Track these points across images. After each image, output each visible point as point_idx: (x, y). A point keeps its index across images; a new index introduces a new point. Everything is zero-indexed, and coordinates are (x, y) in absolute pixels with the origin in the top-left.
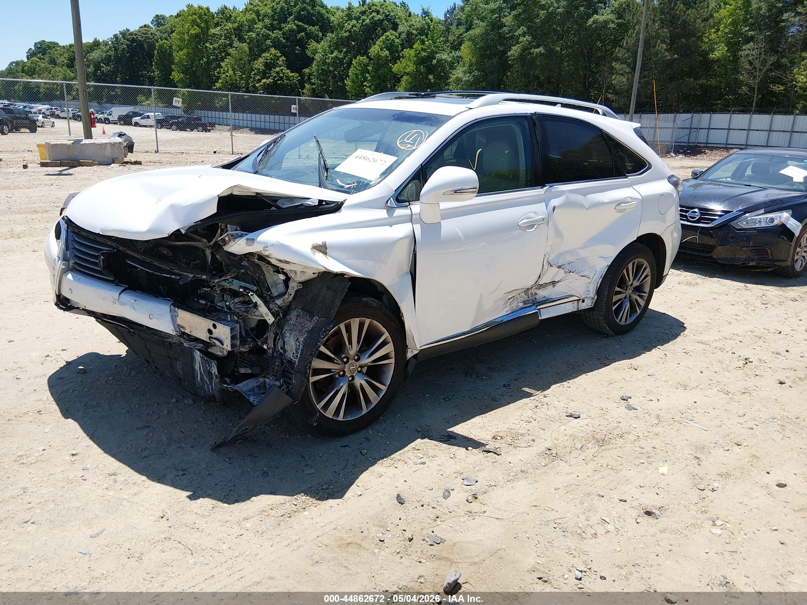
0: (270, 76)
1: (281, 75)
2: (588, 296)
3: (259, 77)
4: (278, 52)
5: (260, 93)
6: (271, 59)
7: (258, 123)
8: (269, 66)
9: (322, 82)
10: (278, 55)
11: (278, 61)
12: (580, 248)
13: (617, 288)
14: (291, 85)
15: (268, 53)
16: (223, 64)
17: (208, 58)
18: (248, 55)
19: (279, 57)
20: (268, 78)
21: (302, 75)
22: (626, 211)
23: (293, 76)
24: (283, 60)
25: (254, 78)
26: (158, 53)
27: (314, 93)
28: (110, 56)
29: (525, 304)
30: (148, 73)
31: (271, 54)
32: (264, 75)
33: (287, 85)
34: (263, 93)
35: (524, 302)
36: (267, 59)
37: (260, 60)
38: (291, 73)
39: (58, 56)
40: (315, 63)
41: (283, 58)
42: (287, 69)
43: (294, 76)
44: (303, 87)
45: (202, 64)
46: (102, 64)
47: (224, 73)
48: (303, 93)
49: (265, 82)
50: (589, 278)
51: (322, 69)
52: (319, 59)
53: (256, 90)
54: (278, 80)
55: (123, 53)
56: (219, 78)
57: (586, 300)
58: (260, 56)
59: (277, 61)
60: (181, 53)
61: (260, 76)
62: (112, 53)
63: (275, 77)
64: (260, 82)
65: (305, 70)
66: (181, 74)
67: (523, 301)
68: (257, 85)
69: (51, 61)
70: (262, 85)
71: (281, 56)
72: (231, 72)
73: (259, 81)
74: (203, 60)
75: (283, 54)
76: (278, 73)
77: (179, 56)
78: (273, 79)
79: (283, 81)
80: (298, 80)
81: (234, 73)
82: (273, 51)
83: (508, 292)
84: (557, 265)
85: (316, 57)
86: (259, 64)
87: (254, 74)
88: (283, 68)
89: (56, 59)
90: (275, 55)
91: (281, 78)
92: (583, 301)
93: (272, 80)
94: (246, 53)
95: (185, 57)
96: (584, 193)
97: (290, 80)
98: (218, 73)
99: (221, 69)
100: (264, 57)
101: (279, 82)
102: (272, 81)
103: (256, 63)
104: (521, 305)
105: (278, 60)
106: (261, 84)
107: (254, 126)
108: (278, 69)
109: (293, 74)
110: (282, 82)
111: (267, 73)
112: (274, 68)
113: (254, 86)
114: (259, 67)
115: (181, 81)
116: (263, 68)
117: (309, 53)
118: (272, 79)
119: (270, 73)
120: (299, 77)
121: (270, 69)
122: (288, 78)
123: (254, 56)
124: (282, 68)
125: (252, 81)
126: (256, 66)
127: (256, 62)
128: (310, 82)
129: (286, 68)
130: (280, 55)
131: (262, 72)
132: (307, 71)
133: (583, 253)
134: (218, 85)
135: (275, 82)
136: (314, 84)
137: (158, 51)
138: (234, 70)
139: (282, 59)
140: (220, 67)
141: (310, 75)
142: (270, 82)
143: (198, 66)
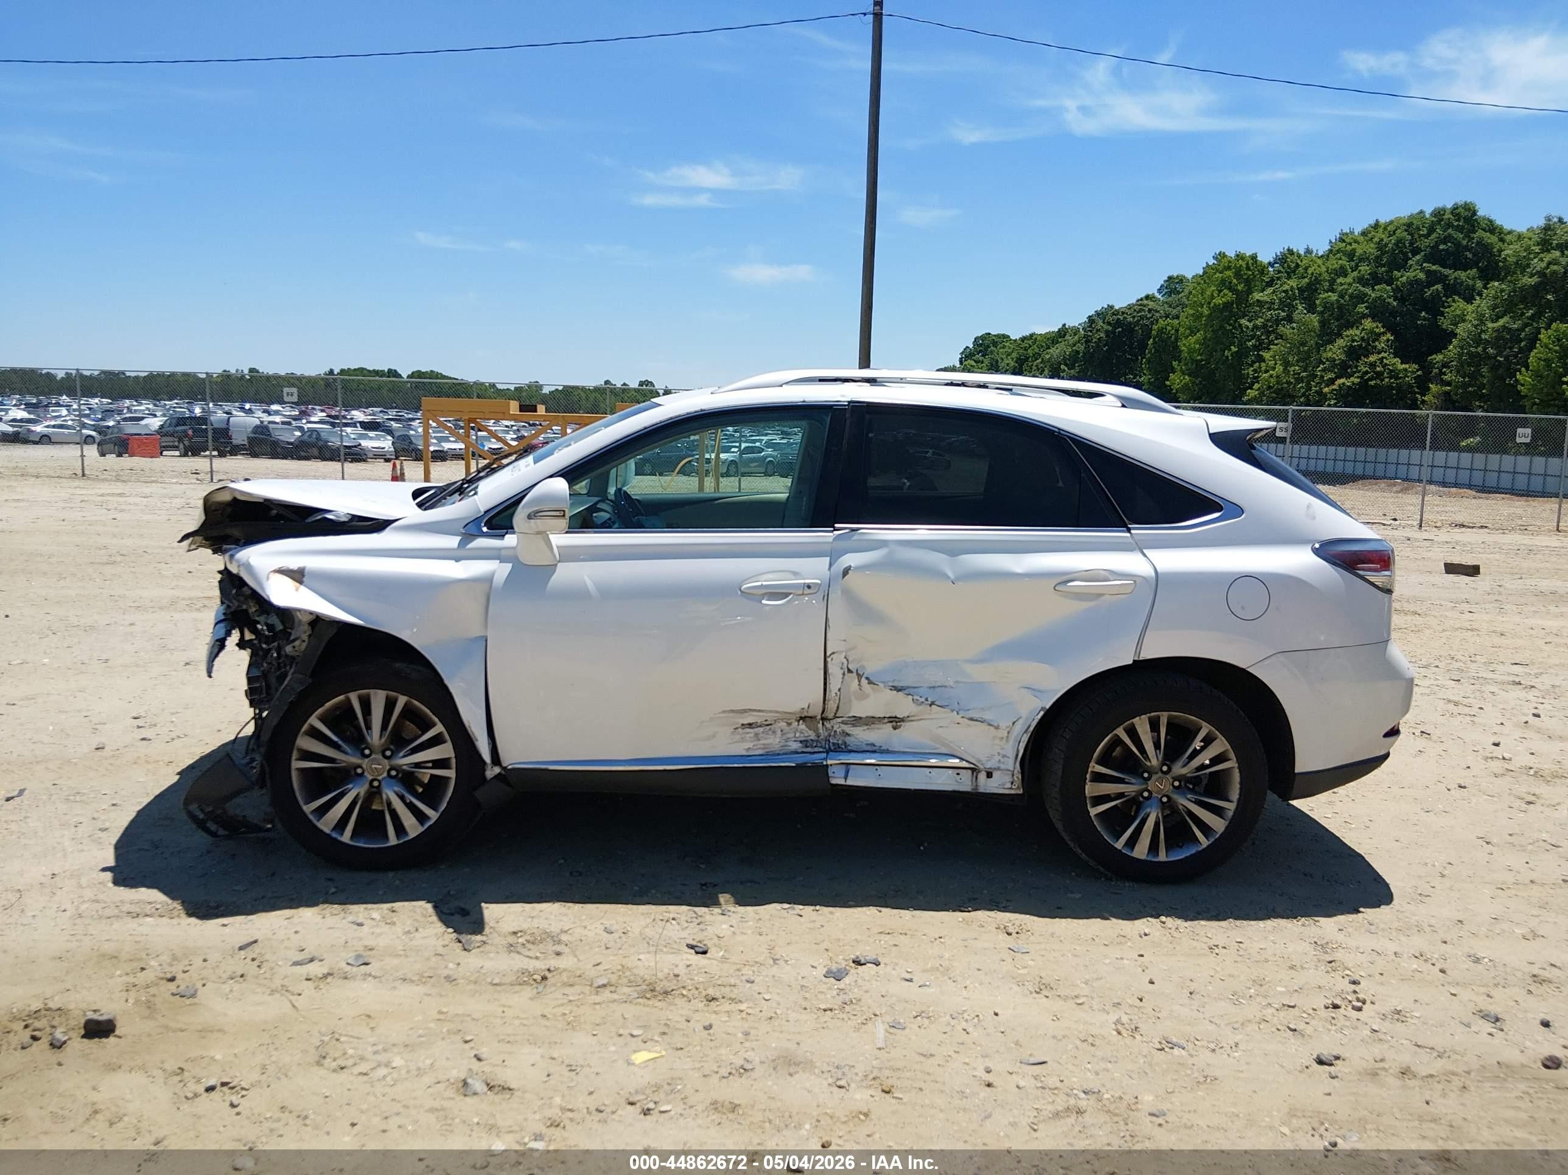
0: (1355, 372)
1: (1378, 369)
2: (1002, 766)
3: (1330, 375)
4: (1380, 325)
5: (1329, 405)
6: (1362, 339)
7: (1321, 463)
8: (1355, 353)
9: (1467, 379)
10: (1377, 330)
11: (1377, 343)
12: (971, 661)
13: (1097, 766)
14: (1399, 386)
15: (1357, 327)
16: (1267, 355)
17: (1241, 345)
18: (1318, 336)
19: (1379, 335)
20: (1349, 376)
21: (1426, 367)
22: (1103, 598)
23: (1405, 370)
24: (1388, 340)
25: (1322, 377)
26: (1155, 342)
27: (1448, 402)
28: (1078, 352)
29: (807, 747)
30: (1134, 378)
31: (1363, 329)
32: (1344, 370)
33: (1390, 387)
34: (1335, 405)
35: (805, 743)
36: (1353, 341)
37: (1340, 342)
38: (1402, 363)
39: (1004, 356)
40: (1455, 342)
41: (1389, 336)
42: (1395, 357)
43: (1409, 370)
44: (1425, 390)
45: (1227, 357)
46: (1062, 367)
47: (1266, 371)
48: (1423, 402)
49: (1344, 384)
50: (997, 728)
51: (1470, 354)
52: (1465, 335)
53: (1321, 399)
54: (1370, 379)
55: (1098, 346)
56: (1256, 379)
57: (996, 774)
58: (1339, 335)
59: (1373, 342)
60: (1192, 339)
61: (1335, 373)
62: (1081, 348)
63: (1366, 373)
64: (1333, 383)
65: (1434, 356)
66: (1186, 377)
67: (802, 739)
68: (1326, 390)
69: (992, 365)
70: (1335, 390)
71: (1384, 333)
72: (1279, 368)
73: (1332, 381)
74: (1230, 350)
75: (1390, 328)
76: (1373, 365)
77: (1189, 344)
78: (1361, 377)
79: (1382, 380)
80: (1415, 378)
81: (1285, 369)
82: (1368, 323)
83: (733, 711)
84: (891, 684)
85: (1458, 331)
86: (1336, 351)
87: (1324, 370)
88: (1385, 355)
89: (1000, 361)
90: (1372, 332)
91: (1379, 375)
92: (989, 775)
93: (1359, 380)
94: (1315, 332)
95: (1197, 346)
96: (953, 550)
97: (1397, 378)
98: (1255, 371)
99: (1263, 364)
100: (1347, 336)
101: (1372, 383)
102: (1357, 380)
103: (1331, 349)
104: (795, 746)
105: (1377, 340)
106: (1334, 387)
107: (1312, 468)
108: (1372, 358)
109: (1407, 366)
110: (1379, 382)
111: (1350, 367)
112: (1367, 356)
113: (1320, 393)
114: (1335, 356)
115: (1185, 388)
116: (1343, 357)
117: (1445, 323)
118: (1358, 377)
119: (1356, 367)
120: (1418, 370)
121: (1358, 359)
122: (1394, 374)
123: (1327, 335)
124: (1383, 354)
125: (1317, 383)
126: (1330, 354)
127: (1329, 347)
128: (1442, 380)
129: (1392, 356)
130: (1382, 330)
131: (1339, 364)
132: (1439, 357)
133: (979, 673)
134: (1251, 393)
135: (1364, 383)
136: (1449, 384)
137: (1154, 339)
138: (1286, 364)
139: (1385, 338)
140: (1261, 359)
141: (1445, 365)
142: (1353, 384)
143: (1219, 360)
